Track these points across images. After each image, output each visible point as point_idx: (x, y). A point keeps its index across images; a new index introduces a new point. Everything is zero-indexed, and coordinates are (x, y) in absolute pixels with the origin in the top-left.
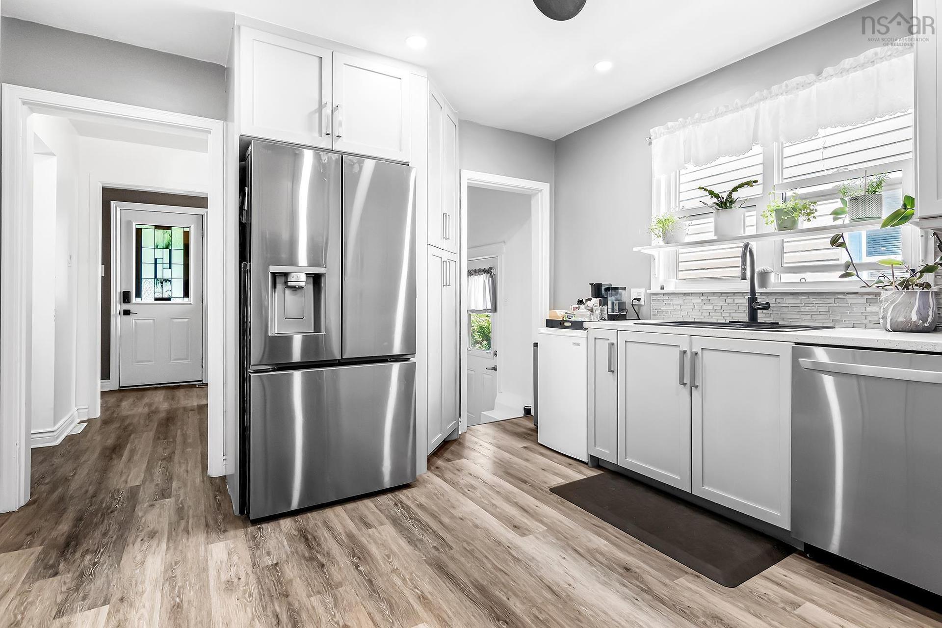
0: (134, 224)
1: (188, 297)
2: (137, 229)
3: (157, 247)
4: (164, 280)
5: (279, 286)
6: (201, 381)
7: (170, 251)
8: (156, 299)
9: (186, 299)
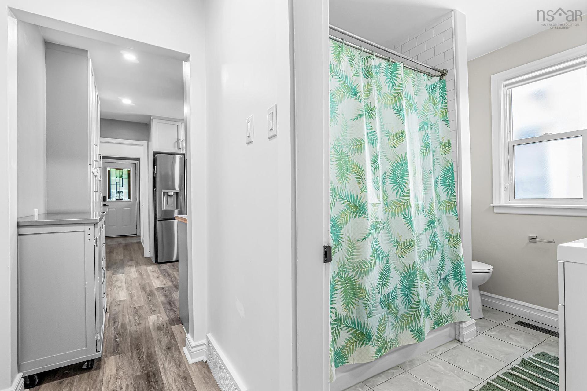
0: (107, 168)
1: (130, 198)
2: (108, 170)
3: (116, 178)
4: (120, 191)
5: (166, 196)
6: (136, 235)
7: (122, 179)
8: (117, 200)
9: (129, 200)
